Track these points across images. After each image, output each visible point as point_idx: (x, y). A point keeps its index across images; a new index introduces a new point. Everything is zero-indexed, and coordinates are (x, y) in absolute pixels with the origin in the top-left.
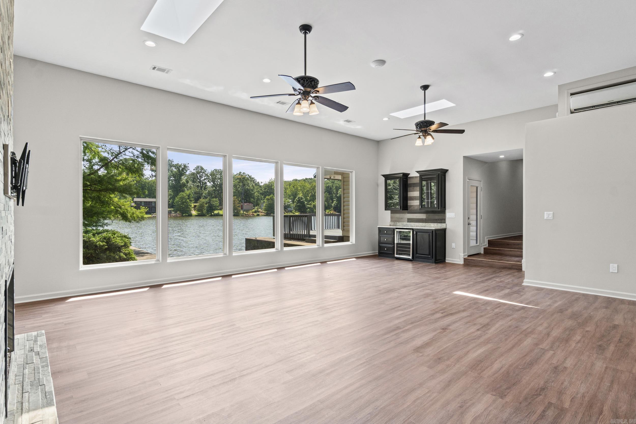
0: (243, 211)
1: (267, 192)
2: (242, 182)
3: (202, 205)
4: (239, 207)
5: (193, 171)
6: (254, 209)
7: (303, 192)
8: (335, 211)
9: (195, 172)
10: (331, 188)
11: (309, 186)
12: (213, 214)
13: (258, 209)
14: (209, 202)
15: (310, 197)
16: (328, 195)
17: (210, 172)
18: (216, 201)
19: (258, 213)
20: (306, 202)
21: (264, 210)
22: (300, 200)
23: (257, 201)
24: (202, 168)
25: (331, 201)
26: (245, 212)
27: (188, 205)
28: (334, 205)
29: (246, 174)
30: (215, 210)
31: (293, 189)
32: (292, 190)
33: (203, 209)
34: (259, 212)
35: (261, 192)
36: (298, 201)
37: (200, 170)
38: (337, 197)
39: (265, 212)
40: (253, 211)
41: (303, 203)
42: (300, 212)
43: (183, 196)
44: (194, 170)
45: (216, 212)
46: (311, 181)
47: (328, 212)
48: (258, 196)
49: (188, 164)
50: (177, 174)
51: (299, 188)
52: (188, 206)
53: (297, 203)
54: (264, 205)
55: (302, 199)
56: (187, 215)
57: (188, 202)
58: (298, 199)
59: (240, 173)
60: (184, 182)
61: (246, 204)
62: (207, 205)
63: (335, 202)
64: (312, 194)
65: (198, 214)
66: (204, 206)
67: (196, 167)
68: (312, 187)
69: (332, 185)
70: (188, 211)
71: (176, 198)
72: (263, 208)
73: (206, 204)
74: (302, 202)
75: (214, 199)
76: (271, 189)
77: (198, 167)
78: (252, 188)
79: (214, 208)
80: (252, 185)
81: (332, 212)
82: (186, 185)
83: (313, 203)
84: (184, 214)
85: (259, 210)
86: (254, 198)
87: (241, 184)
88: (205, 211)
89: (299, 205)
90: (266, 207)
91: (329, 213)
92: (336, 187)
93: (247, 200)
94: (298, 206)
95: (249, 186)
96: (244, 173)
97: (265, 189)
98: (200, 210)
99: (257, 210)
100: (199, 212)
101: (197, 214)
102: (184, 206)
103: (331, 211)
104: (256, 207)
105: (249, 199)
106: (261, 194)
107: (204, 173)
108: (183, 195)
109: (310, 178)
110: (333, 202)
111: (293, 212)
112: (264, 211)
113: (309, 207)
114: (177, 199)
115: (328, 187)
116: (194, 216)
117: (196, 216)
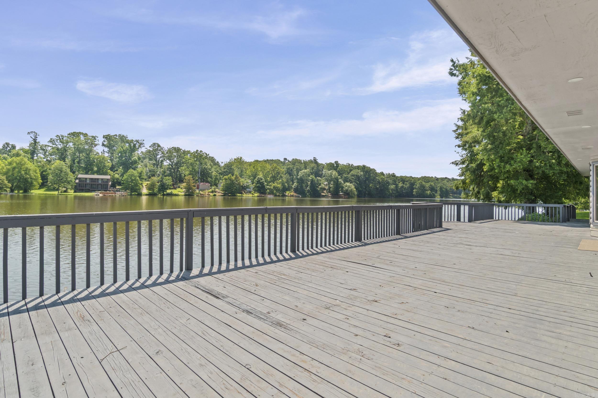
0: (199, 191)
1: (227, 171)
2: (199, 161)
3: (153, 183)
4: (194, 186)
5: (149, 148)
6: (211, 188)
7: (263, 172)
8: (295, 192)
9: (151, 149)
10: (291, 170)
11: (270, 167)
12: (165, 193)
13: (215, 189)
14: (162, 181)
15: (270, 178)
16: (288, 177)
17: (166, 149)
18: (169, 180)
19: (215, 193)
20: (265, 183)
21: (222, 190)
22: (259, 181)
23: (215, 180)
24: (159, 146)
25: (291, 183)
26: (200, 192)
27: (138, 183)
28: (295, 186)
29: (203, 152)
30: (167, 189)
31: (254, 170)
32: (252, 171)
33: (155, 187)
34: (215, 192)
35: (220, 171)
36: (257, 182)
37: (156, 148)
38: (298, 179)
39: (223, 192)
40: (210, 190)
41: (262, 184)
42: (259, 193)
43: (132, 173)
44: (150, 147)
45: (169, 191)
46: (272, 162)
47: (288, 194)
48: (217, 176)
49: (144, 140)
51: (259, 169)
52: (137, 184)
53: (257, 184)
54: (222, 185)
55: (261, 180)
56: (136, 193)
57: (137, 180)
58: (258, 179)
59: (197, 151)
60: (135, 159)
61: (202, 183)
62: (159, 183)
63: (295, 183)
64: (273, 175)
65: (149, 193)
66: (155, 185)
67: (152, 144)
68: (272, 168)
69: (293, 167)
70: (137, 189)
71: (125, 175)
72: (221, 188)
73: (158, 182)
74: (262, 182)
75: (167, 178)
76: (231, 169)
77: (154, 144)
78: (210, 167)
79: (166, 187)
80: (210, 164)
81: (292, 194)
82: (137, 162)
83: (273, 185)
84: (133, 192)
85: (217, 190)
86: (211, 178)
87: (198, 163)
88: (156, 190)
89: (258, 186)
90: (223, 187)
91: (290, 194)
92: (297, 169)
93: (204, 180)
94: (258, 187)
95: (207, 165)
96: (201, 151)
97: (224, 169)
98: (151, 188)
99: (214, 190)
100: (150, 190)
101: (148, 193)
102: (133, 184)
103: (291, 192)
104: (213, 187)
105: (207, 178)
106: (220, 173)
107: (160, 150)
108: (132, 172)
109: (271, 160)
110: (293, 184)
111: (252, 193)
112: (221, 192)
113: (268, 188)
114: (125, 177)
115: (289, 168)
116: (144, 195)
117: (146, 195)
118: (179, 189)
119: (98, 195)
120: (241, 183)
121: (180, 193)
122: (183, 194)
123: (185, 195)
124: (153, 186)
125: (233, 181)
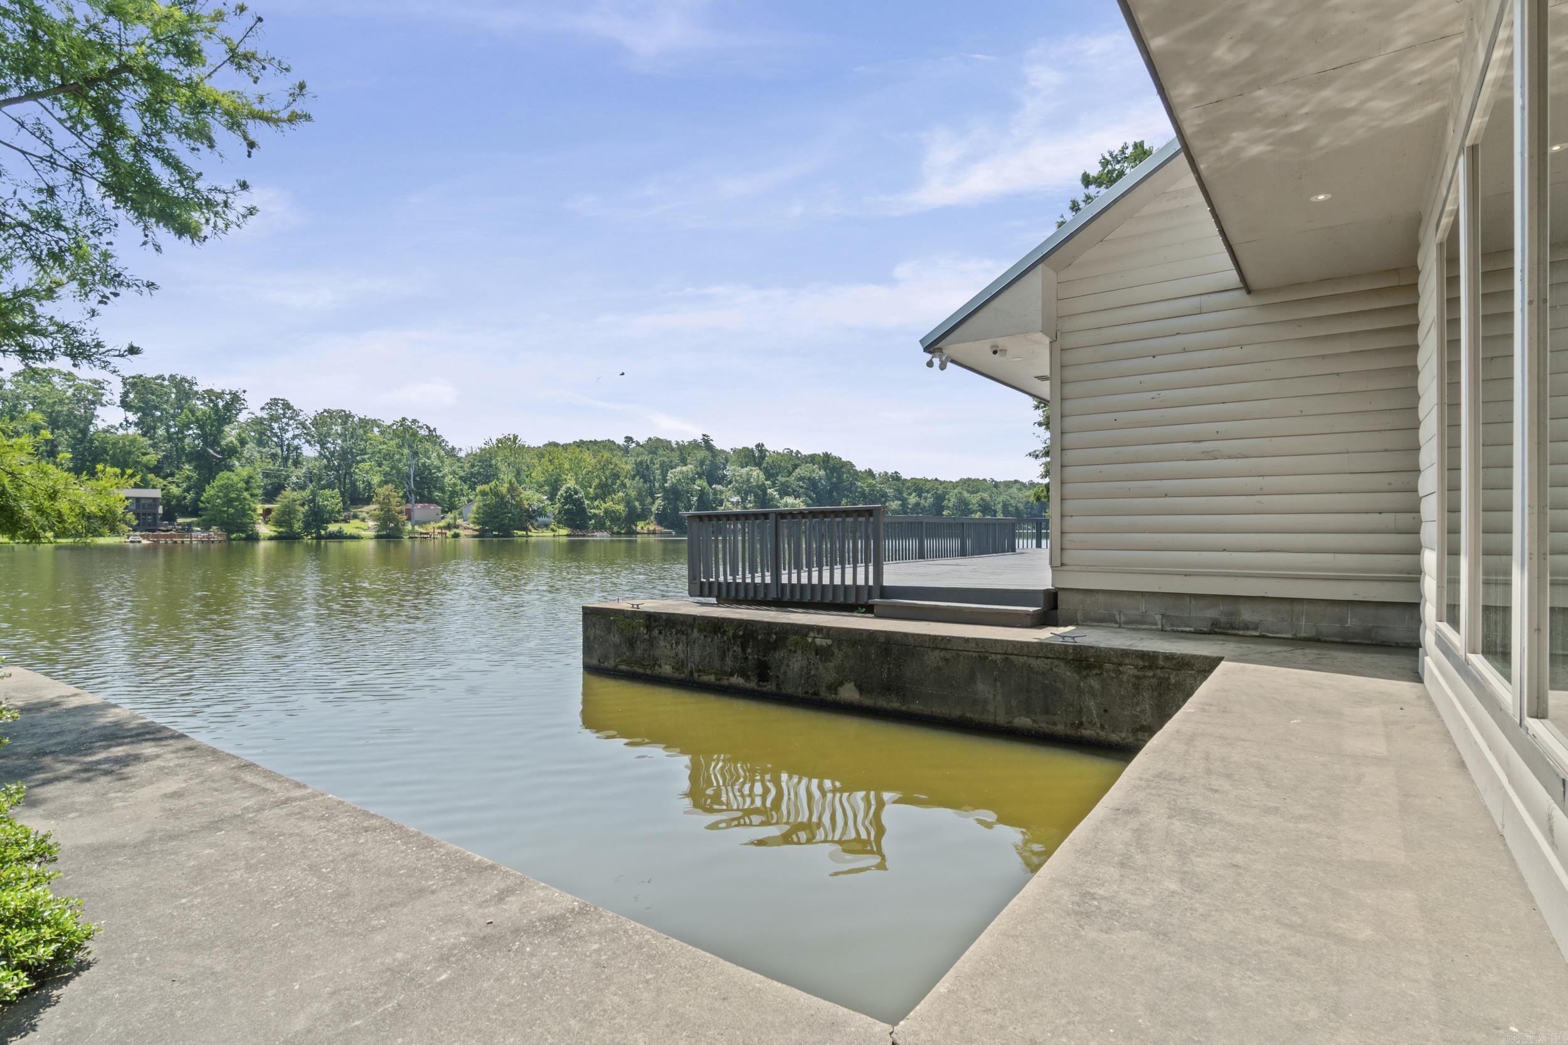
0: (413, 526)
1: (479, 473)
2: (410, 447)
3: (288, 507)
4: (401, 512)
5: (260, 414)
6: (443, 518)
7: (576, 474)
8: (660, 523)
9: (266, 416)
10: (648, 468)
11: (593, 461)
12: (323, 532)
13: (455, 519)
14: (313, 501)
15: (595, 489)
16: (641, 484)
17: (312, 414)
18: (333, 497)
19: (457, 531)
20: (586, 502)
21: (474, 523)
22: (571, 496)
23: (451, 497)
24: (287, 406)
25: (649, 500)
26: (416, 528)
27: (247, 507)
28: (658, 509)
29: (420, 424)
30: (328, 522)
31: (551, 468)
32: (547, 471)
33: (294, 518)
34: (457, 527)
35: (462, 474)
36: (566, 498)
37: (281, 411)
38: (665, 490)
39: (477, 528)
40: (442, 523)
41: (578, 503)
42: (569, 527)
43: (230, 482)
44: (263, 409)
45: (333, 528)
46: (595, 447)
47: (642, 528)
48: (455, 485)
49: (244, 392)
50: (210, 417)
51: (567, 466)
52: (244, 510)
53: (565, 504)
54: (474, 508)
55: (576, 493)
56: (243, 535)
57: (245, 499)
58: (566, 492)
59: (404, 419)
60: (232, 442)
61: (419, 506)
62: (306, 507)
63: (658, 501)
64: (601, 480)
65: (280, 533)
66: (295, 511)
67: (269, 401)
68: (599, 462)
69: (651, 460)
70: (245, 525)
71: (207, 488)
72: (471, 515)
73: (303, 505)
74: (579, 499)
75: (327, 492)
76: (491, 466)
77: (274, 402)
78: (436, 462)
79: (326, 516)
80: (438, 455)
81: (652, 528)
82: (237, 452)
83: (604, 505)
84: (233, 533)
85: (459, 521)
86: (442, 490)
87: (406, 451)
88: (297, 526)
89: (569, 509)
90: (478, 513)
91: (646, 529)
92: (662, 465)
93: (422, 496)
94: (568, 512)
95: (429, 458)
96: (414, 421)
97: (473, 466)
98: (284, 521)
99: (452, 521)
100: (281, 526)
101: (273, 534)
102: (232, 511)
103: (648, 524)
104: (450, 515)
105: (430, 492)
106: (461, 478)
107: (291, 418)
108: (228, 479)
109: (591, 441)
110: (653, 503)
111: (552, 526)
112: (472, 526)
113: (595, 514)
114: (210, 491)
115: (641, 463)
116: (264, 539)
117: (271, 539)
118: (355, 523)
119: (140, 542)
120: (525, 502)
121: (363, 533)
122: (372, 533)
123: (378, 537)
124: (289, 516)
125: (503, 497)
